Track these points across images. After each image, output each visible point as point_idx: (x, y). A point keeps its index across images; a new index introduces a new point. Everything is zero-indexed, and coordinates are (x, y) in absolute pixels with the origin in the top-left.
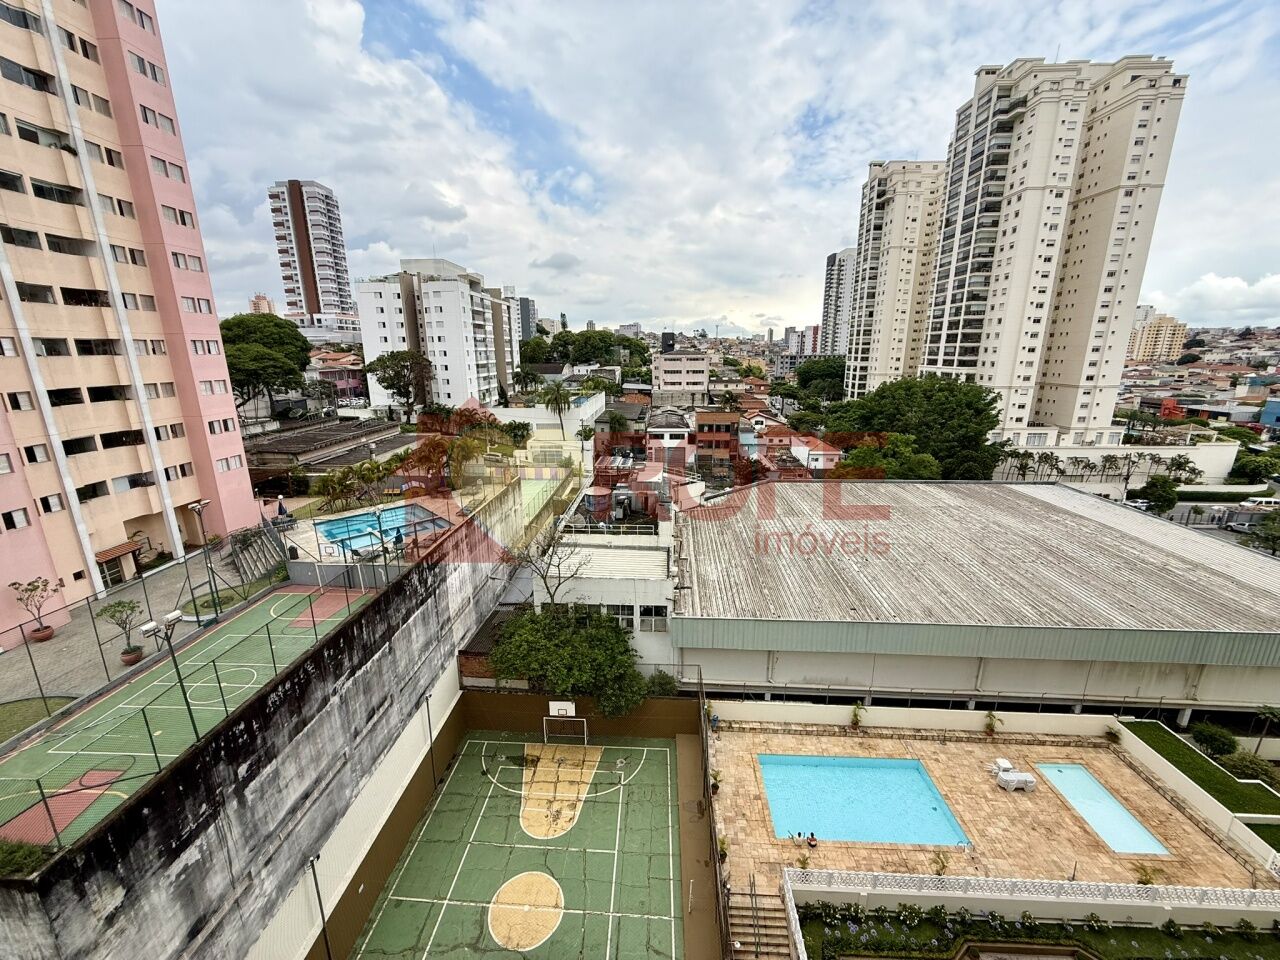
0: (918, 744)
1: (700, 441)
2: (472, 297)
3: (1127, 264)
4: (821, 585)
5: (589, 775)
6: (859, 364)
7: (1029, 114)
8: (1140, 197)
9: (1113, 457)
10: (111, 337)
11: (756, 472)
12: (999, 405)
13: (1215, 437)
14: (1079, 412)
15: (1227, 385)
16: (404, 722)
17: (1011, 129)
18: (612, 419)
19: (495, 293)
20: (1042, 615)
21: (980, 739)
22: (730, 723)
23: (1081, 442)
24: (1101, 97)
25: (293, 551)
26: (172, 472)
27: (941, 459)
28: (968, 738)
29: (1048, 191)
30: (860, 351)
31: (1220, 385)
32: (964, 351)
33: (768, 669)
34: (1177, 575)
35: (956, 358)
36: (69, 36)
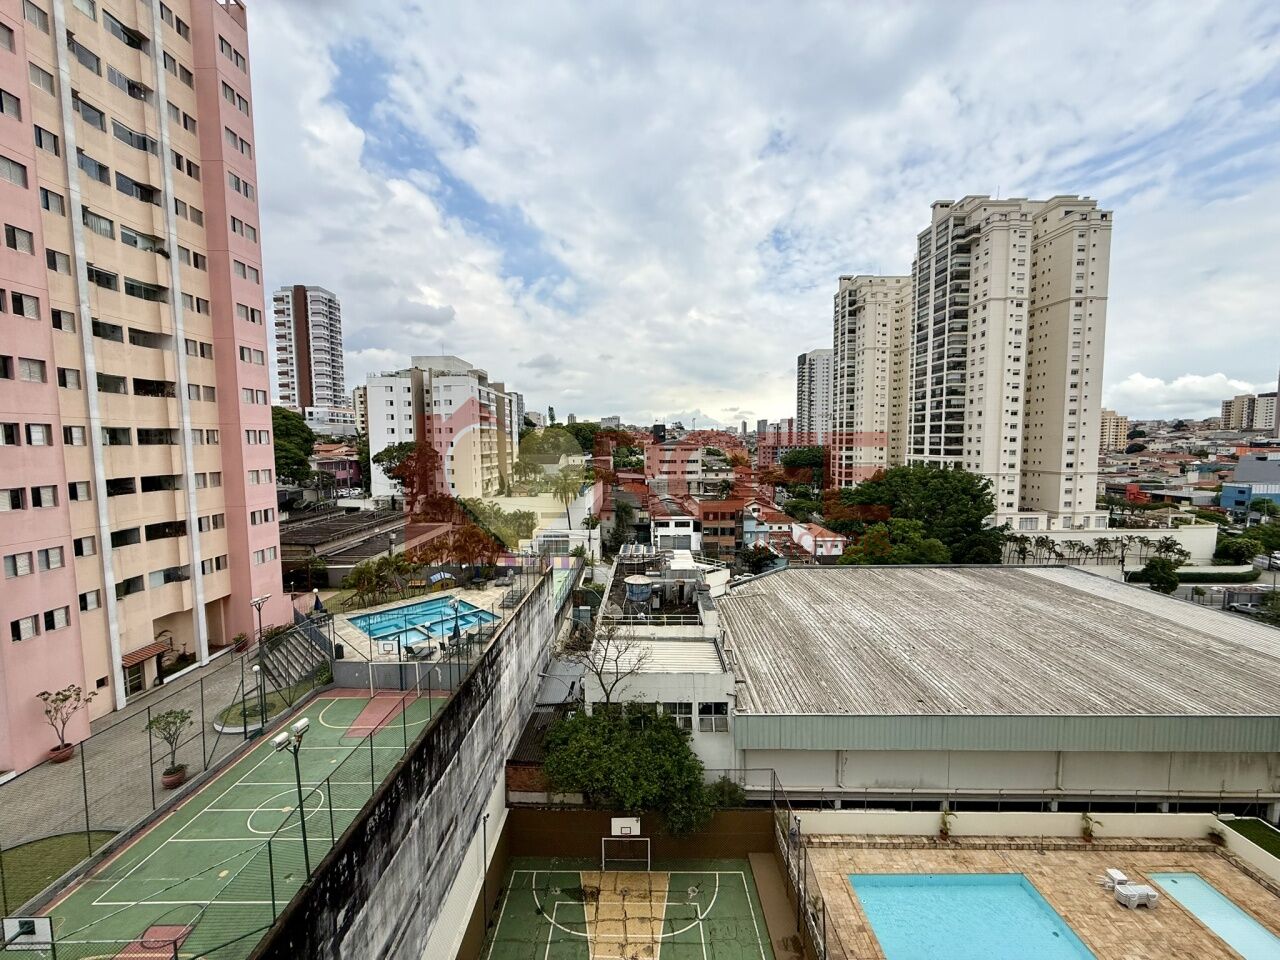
0: (1016, 855)
1: (706, 529)
2: (480, 391)
3: (1087, 363)
4: (878, 676)
5: (660, 909)
6: (844, 453)
7: (984, 239)
8: (1089, 307)
9: (1105, 540)
10: (172, 426)
11: (766, 558)
12: (992, 490)
13: (1194, 519)
14: (1064, 498)
15: (1177, 472)
16: (464, 849)
17: (968, 251)
18: (618, 507)
19: (499, 387)
20: (1111, 702)
21: (1079, 846)
22: (808, 837)
23: (1071, 526)
24: (1041, 227)
25: (339, 648)
26: (207, 565)
27: (949, 544)
28: (1066, 845)
29: (1009, 301)
30: (844, 441)
31: (1171, 471)
32: (949, 441)
33: (837, 771)
34: (1224, 657)
35: (942, 447)
36: (179, 158)
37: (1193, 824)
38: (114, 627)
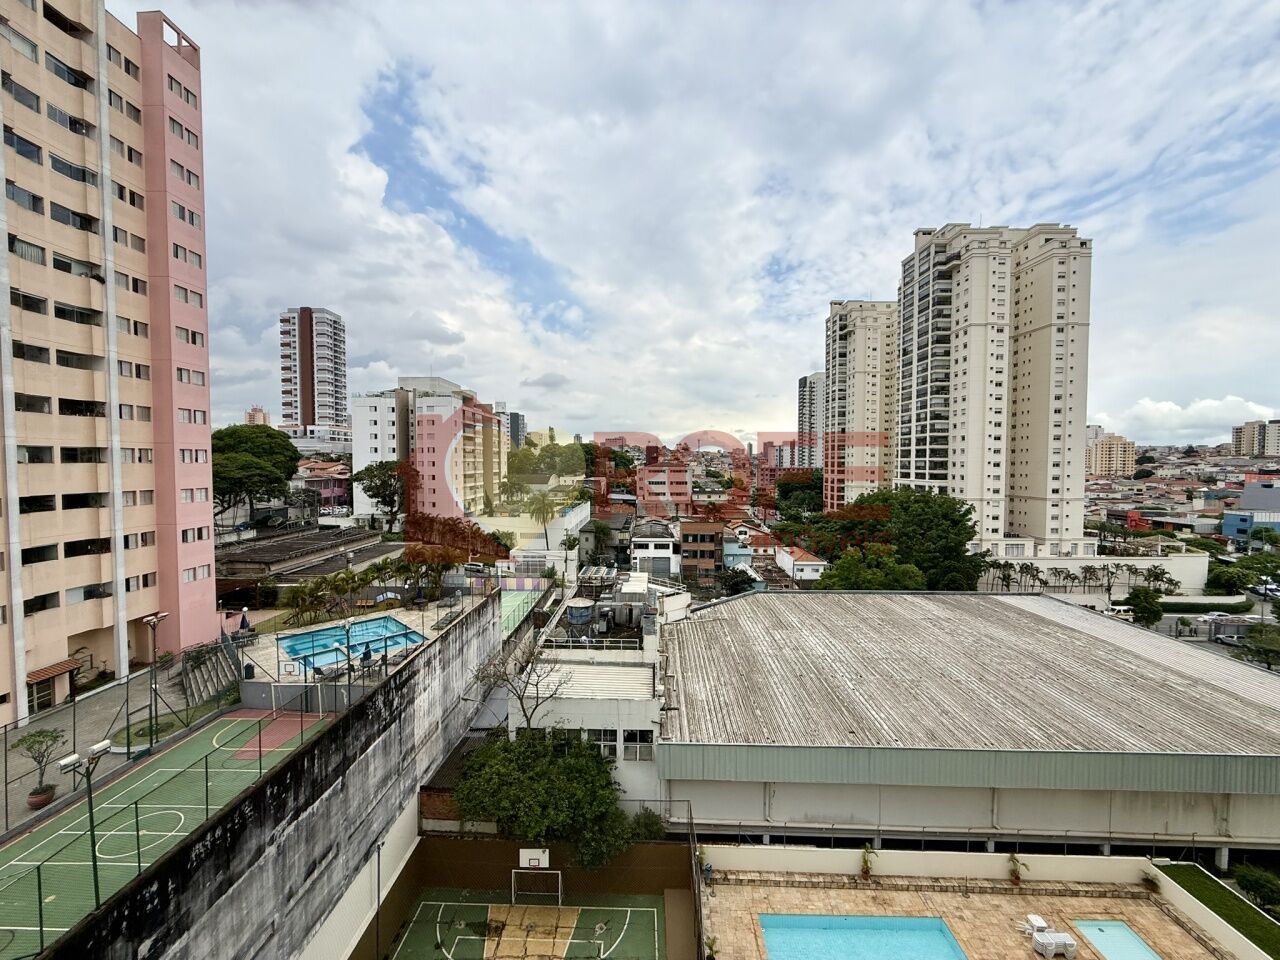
0: (938, 897)
1: (685, 551)
2: (464, 411)
3: (1070, 389)
4: (816, 706)
5: (563, 946)
6: (836, 476)
7: (964, 266)
8: (1071, 333)
9: (1091, 568)
10: (100, 445)
11: (744, 582)
12: (974, 517)
13: (1184, 548)
14: (1051, 524)
15: (1183, 498)
16: (349, 879)
17: (950, 277)
18: (597, 528)
19: (487, 408)
20: (1050, 737)
21: (1006, 889)
22: (726, 874)
23: (1058, 553)
24: (1023, 254)
25: (250, 670)
26: (133, 583)
27: (925, 570)
28: (992, 888)
29: (990, 327)
30: (836, 464)
31: (1177, 498)
32: (934, 465)
33: (765, 804)
34: (1179, 692)
35: (927, 471)
36: (121, 189)
37: (1127, 869)
38: (19, 644)
